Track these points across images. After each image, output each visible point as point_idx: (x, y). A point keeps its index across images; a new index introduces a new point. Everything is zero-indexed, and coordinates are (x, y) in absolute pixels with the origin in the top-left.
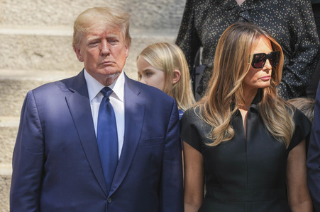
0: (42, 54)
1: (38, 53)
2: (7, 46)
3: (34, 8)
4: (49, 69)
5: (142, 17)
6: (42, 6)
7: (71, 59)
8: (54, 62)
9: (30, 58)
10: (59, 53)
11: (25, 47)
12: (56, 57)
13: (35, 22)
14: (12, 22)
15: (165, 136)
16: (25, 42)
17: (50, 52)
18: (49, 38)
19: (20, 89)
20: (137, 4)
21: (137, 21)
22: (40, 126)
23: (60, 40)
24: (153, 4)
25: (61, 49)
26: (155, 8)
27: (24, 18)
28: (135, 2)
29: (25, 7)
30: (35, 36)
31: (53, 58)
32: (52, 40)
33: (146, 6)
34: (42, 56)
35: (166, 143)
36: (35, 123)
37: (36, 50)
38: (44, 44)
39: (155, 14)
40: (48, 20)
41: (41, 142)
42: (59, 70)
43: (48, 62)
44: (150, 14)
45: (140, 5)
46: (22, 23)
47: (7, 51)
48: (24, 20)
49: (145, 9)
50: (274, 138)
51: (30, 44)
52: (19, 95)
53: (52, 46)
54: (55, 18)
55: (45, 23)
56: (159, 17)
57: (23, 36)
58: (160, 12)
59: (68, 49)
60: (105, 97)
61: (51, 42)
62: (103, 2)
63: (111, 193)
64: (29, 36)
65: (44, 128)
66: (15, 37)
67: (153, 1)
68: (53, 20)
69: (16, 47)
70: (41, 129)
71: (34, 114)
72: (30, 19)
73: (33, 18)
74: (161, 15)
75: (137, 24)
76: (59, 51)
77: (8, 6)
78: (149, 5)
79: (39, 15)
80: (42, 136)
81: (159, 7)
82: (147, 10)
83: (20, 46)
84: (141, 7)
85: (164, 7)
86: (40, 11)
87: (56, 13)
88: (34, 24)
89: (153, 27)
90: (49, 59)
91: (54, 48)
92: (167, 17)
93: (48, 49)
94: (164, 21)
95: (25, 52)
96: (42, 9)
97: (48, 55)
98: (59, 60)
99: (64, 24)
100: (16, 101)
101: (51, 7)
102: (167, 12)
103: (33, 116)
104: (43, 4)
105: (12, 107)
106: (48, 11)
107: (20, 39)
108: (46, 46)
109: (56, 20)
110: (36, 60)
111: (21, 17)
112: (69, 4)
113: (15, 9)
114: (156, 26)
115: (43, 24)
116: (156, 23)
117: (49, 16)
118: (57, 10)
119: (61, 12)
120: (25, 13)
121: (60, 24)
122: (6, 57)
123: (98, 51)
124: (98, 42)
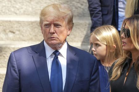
0: (14, 31)
1: (12, 31)
3: (10, 5)
4: (18, 40)
6: (14, 4)
7: (31, 34)
8: (21, 36)
9: (7, 34)
10: (24, 31)
11: (4, 28)
12: (22, 33)
13: (10, 13)
15: (90, 79)
16: (4, 25)
17: (19, 31)
18: (18, 22)
19: (2, 52)
20: (69, 3)
22: (18, 72)
23: (24, 24)
24: (78, 2)
25: (25, 28)
26: (79, 5)
27: (3, 11)
28: (68, 2)
29: (4, 4)
30: (10, 21)
31: (21, 34)
32: (20, 24)
33: (74, 4)
34: (14, 33)
35: (90, 82)
36: (15, 70)
37: (11, 29)
38: (15, 26)
39: (79, 9)
40: (18, 12)
41: (18, 81)
42: (24, 41)
43: (18, 36)
44: (76, 8)
45: (71, 3)
46: (3, 14)
48: (4, 12)
49: (73, 5)
51: (7, 26)
52: (1, 56)
53: (20, 27)
54: (22, 11)
55: (16, 14)
56: (82, 10)
58: (82, 7)
59: (29, 29)
60: (55, 56)
61: (19, 25)
62: (49, 1)
64: (7, 21)
65: (20, 73)
67: (78, 1)
68: (20, 12)
70: (18, 74)
71: (14, 66)
72: (7, 12)
73: (9, 11)
74: (83, 9)
76: (24, 30)
78: (75, 4)
79: (13, 9)
80: (18, 78)
81: (82, 5)
82: (74, 6)
83: (1, 27)
84: (71, 5)
86: (13, 7)
87: (22, 8)
88: (10, 14)
89: (78, 16)
90: (18, 34)
91: (21, 28)
93: (18, 29)
94: (85, 12)
95: (5, 31)
96: (14, 6)
97: (17, 32)
98: (24, 35)
99: (27, 14)
101: (19, 4)
103: (13, 67)
104: (15, 3)
106: (17, 7)
107: (2, 23)
108: (16, 27)
109: (22, 12)
110: (11, 35)
112: (30, 3)
115: (15, 14)
116: (80, 14)
117: (18, 10)
118: (23, 7)
119: (25, 7)
120: (4, 8)
121: (24, 14)
123: (48, 30)
124: (49, 25)
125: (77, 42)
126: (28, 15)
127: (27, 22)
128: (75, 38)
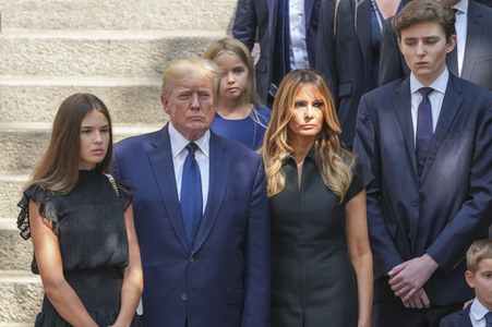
2: (44, 98)
3: (71, 58)
6: (79, 56)
13: (71, 72)
14: (48, 73)
15: (251, 194)
20: (177, 53)
27: (60, 69)
29: (62, 57)
35: (251, 201)
40: (86, 70)
45: (180, 53)
46: (59, 74)
47: (44, 103)
48: (61, 71)
50: (330, 190)
54: (93, 68)
55: (83, 73)
60: (190, 153)
63: (193, 252)
66: (52, 88)
68: (90, 70)
69: (53, 99)
72: (67, 70)
73: (70, 68)
77: (44, 56)
79: (76, 66)
86: (77, 61)
87: (93, 63)
88: (72, 75)
96: (79, 59)
99: (101, 74)
101: (88, 57)
104: (80, 54)
106: (85, 61)
111: (57, 68)
112: (107, 54)
113: (51, 59)
117: (86, 66)
118: (95, 61)
120: (62, 63)
121: (97, 74)
122: (43, 110)
123: (187, 104)
124: (188, 95)
126: (105, 75)
127: (103, 88)
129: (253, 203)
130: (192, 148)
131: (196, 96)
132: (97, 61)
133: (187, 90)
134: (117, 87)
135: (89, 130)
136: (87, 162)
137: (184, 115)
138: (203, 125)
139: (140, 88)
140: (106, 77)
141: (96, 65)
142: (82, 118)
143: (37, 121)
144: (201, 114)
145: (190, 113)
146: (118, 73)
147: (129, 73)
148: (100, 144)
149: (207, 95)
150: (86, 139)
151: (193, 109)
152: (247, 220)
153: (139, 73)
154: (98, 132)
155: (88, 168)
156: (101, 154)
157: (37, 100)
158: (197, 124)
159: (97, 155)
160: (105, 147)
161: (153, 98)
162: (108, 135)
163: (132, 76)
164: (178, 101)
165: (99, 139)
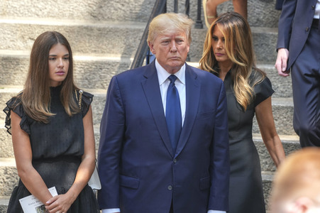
1: (32, 38)
2: (9, 32)
3: (30, 4)
5: (110, 12)
6: (35, 3)
9: (26, 41)
11: (22, 33)
13: (30, 14)
14: (13, 15)
15: (216, 110)
16: (23, 30)
18: (40, 26)
20: (106, 3)
21: (106, 15)
23: (48, 29)
24: (118, 2)
26: (120, 6)
27: (22, 12)
29: (23, 3)
30: (30, 25)
33: (112, 4)
37: (30, 36)
38: (36, 31)
39: (119, 10)
40: (40, 13)
44: (116, 10)
45: (109, 3)
46: (21, 15)
47: (9, 36)
51: (26, 31)
52: (17, 69)
54: (45, 12)
55: (38, 15)
57: (21, 25)
58: (123, 8)
60: (171, 82)
61: (42, 30)
63: (176, 155)
64: (25, 25)
65: (125, 106)
66: (15, 26)
68: (43, 13)
69: (16, 33)
73: (28, 11)
74: (124, 10)
75: (106, 17)
77: (10, 2)
78: (115, 4)
79: (33, 10)
81: (123, 5)
82: (114, 7)
83: (19, 32)
84: (109, 5)
85: (126, 5)
86: (34, 6)
89: (118, 20)
92: (128, 12)
94: (126, 15)
95: (23, 37)
99: (51, 16)
100: (15, 74)
101: (42, 3)
102: (128, 9)
103: (117, 97)
105: (12, 78)
106: (40, 6)
107: (19, 27)
110: (31, 43)
111: (19, 11)
113: (15, 4)
114: (120, 19)
116: (120, 17)
117: (41, 10)
118: (47, 6)
119: (50, 7)
120: (23, 8)
121: (48, 16)
122: (8, 41)
123: (168, 48)
124: (168, 41)
125: (116, 53)
128: (113, 48)
129: (218, 115)
130: (173, 79)
131: (174, 42)
132: (49, 7)
133: (167, 38)
134: (63, 26)
135: (55, 58)
136: (54, 81)
137: (166, 56)
138: (179, 63)
139: (79, 27)
140: (55, 19)
141: (48, 10)
142: (50, 49)
143: (4, 49)
144: (178, 55)
145: (170, 55)
146: (64, 16)
147: (72, 16)
148: (62, 67)
149: (182, 41)
150: (52, 64)
151: (171, 52)
152: (214, 129)
153: (78, 16)
154: (61, 59)
155: (54, 85)
156: (62, 75)
157: (5, 33)
158: (175, 62)
159: (60, 75)
160: (66, 69)
161: (88, 35)
162: (68, 62)
163: (73, 18)
164: (160, 46)
165: (61, 64)
